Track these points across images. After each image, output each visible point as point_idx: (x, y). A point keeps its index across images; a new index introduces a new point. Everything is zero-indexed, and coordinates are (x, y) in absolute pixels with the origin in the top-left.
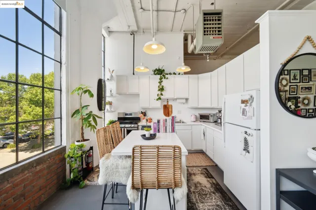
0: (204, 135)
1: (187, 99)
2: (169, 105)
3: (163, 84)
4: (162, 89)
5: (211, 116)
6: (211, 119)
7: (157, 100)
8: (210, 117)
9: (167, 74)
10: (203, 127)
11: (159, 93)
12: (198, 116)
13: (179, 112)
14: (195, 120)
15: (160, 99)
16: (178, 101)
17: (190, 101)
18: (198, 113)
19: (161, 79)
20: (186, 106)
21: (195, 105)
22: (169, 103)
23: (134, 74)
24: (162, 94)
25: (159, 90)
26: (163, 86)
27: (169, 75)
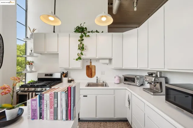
0: (129, 103)
1: (110, 60)
2: (92, 66)
3: (83, 42)
4: (82, 48)
5: (138, 79)
6: (137, 82)
7: (77, 60)
8: (136, 80)
9: (89, 32)
10: (128, 93)
11: (79, 52)
12: (123, 78)
13: (103, 73)
14: (118, 82)
15: (80, 58)
16: (101, 61)
17: (113, 61)
18: (122, 74)
19: (82, 37)
20: (110, 67)
21: (120, 66)
22: (93, 64)
23: (54, 32)
24: (82, 54)
25: (79, 49)
26: (83, 45)
27: (91, 33)
